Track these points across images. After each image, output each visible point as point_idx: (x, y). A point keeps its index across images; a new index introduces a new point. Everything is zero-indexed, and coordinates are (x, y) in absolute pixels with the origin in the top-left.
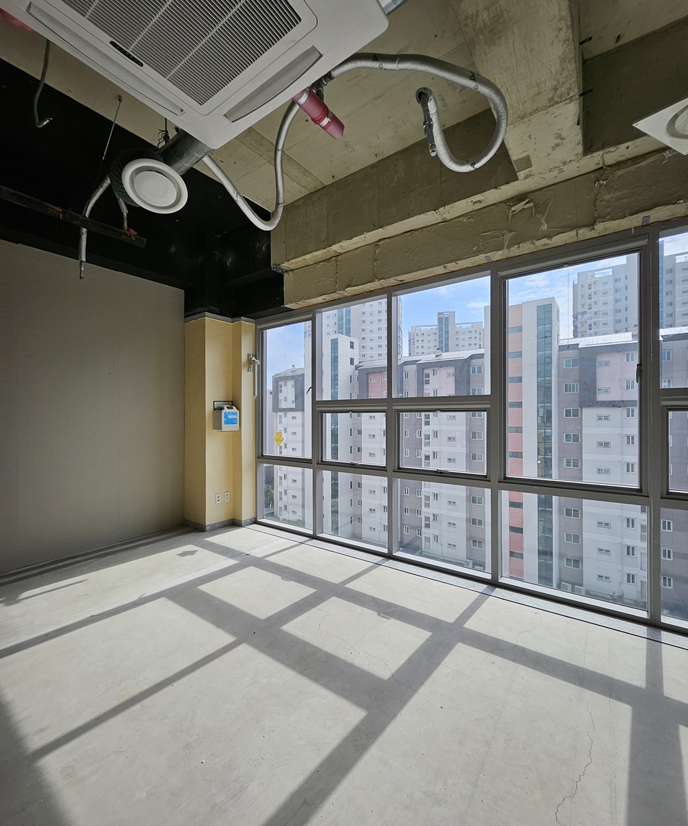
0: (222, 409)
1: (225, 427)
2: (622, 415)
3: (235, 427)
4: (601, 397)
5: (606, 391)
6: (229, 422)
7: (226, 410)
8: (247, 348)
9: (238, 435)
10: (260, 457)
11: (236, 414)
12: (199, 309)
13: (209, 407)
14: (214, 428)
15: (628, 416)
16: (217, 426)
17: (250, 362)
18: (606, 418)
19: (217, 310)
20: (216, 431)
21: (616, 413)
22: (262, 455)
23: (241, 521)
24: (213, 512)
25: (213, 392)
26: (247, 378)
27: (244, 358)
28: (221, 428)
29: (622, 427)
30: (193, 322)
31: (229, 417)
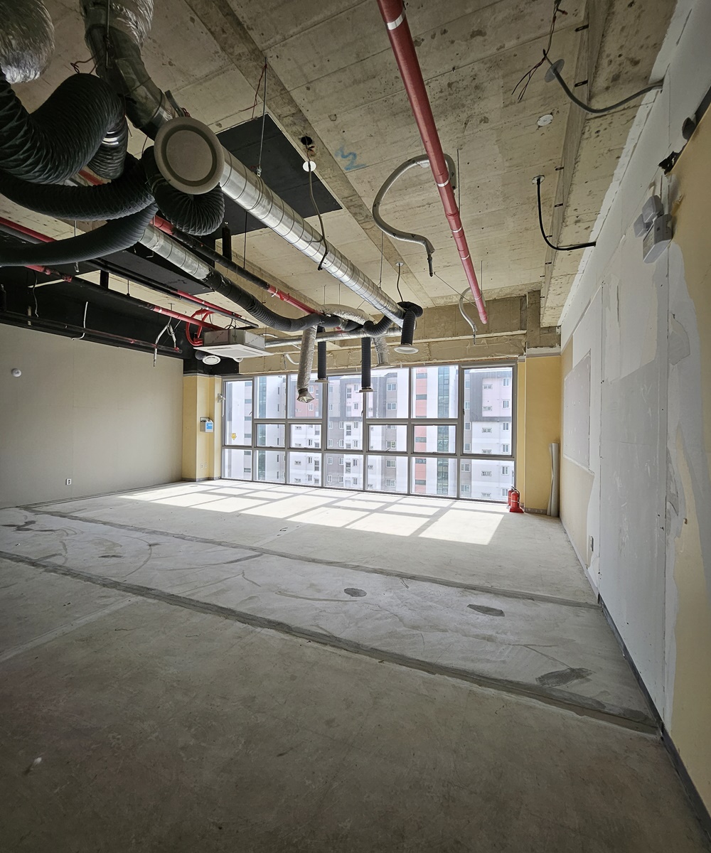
0: (205, 421)
1: (207, 430)
2: (500, 428)
3: (211, 430)
4: (486, 414)
5: (489, 408)
6: (209, 428)
7: (207, 422)
8: (218, 390)
9: (213, 434)
10: (224, 446)
11: (212, 424)
12: (193, 371)
13: (198, 421)
15: (504, 429)
16: (203, 430)
17: (219, 397)
18: (489, 431)
19: (202, 371)
20: (202, 432)
21: (495, 427)
23: (213, 477)
24: (200, 474)
25: (201, 413)
26: (217, 406)
27: (216, 396)
29: (500, 438)
30: (189, 377)
31: (209, 425)
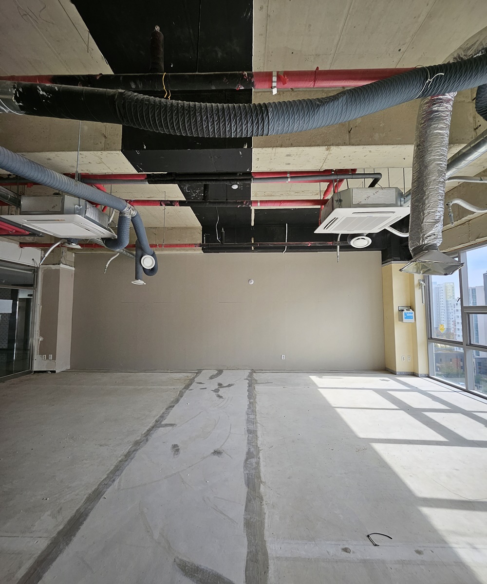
0: (403, 310)
1: (406, 320)
3: (412, 321)
6: (407, 317)
7: (405, 311)
9: (414, 325)
11: (412, 313)
12: (389, 260)
13: (396, 310)
14: (399, 321)
16: (401, 319)
17: (420, 284)
19: (399, 259)
20: (400, 322)
22: (431, 338)
23: (418, 374)
25: (398, 301)
26: (418, 293)
27: (416, 282)
28: (402, 321)
30: (386, 266)
31: (408, 315)
